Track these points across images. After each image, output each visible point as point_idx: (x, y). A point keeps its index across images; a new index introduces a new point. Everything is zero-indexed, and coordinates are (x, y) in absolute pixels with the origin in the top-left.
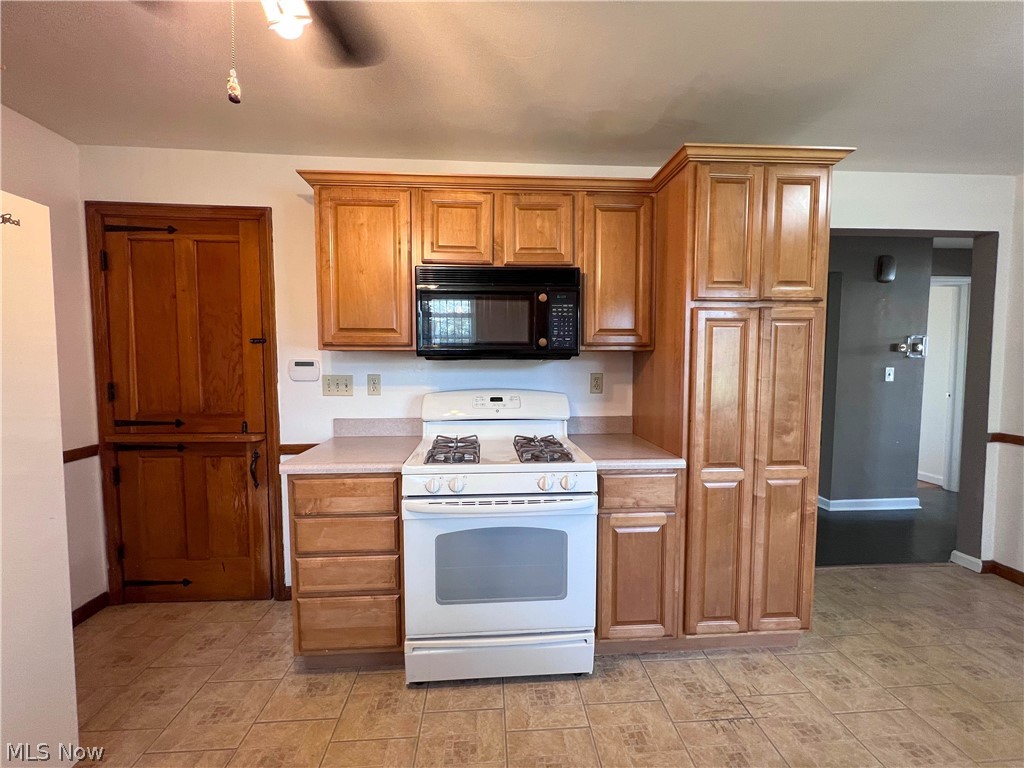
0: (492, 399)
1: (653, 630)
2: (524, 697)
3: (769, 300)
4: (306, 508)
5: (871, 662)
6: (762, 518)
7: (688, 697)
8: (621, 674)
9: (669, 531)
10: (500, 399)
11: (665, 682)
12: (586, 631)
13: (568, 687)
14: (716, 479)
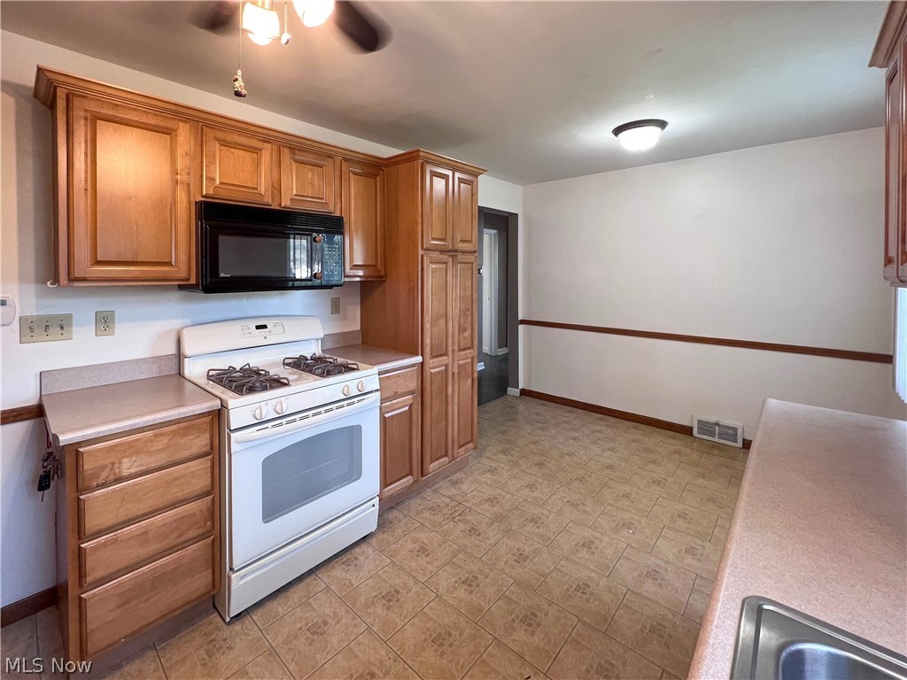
0: (258, 327)
1: (408, 480)
2: (338, 571)
3: (456, 251)
4: (98, 478)
5: (501, 456)
6: (456, 386)
7: (434, 515)
8: (391, 522)
9: (414, 407)
10: (265, 327)
11: (417, 514)
12: (372, 499)
13: (364, 547)
14: (434, 366)
